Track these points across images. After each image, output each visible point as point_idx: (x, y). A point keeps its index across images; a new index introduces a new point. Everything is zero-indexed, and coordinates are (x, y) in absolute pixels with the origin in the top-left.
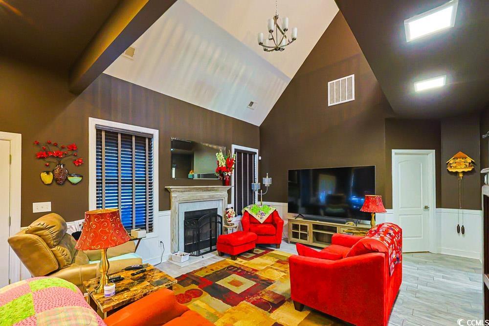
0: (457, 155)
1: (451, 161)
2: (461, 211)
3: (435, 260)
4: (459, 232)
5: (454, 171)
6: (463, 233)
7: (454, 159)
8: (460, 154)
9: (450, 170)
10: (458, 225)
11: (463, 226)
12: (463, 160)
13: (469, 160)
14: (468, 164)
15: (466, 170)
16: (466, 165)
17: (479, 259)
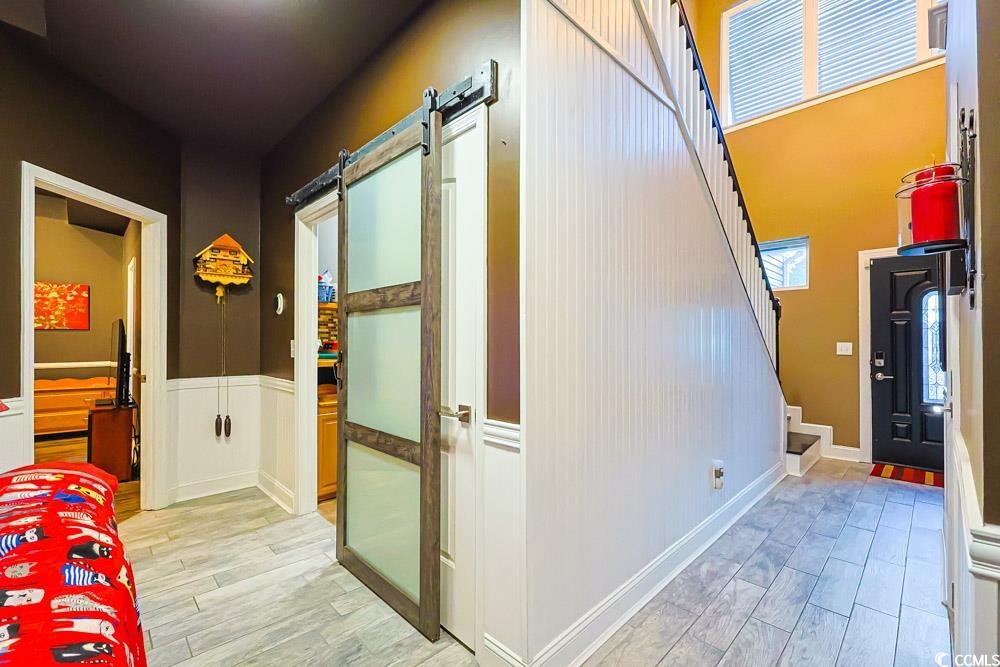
0: (219, 242)
1: (206, 254)
2: (223, 380)
3: (172, 529)
4: (218, 433)
5: (213, 279)
6: (228, 434)
7: (212, 249)
8: (227, 240)
9: (204, 278)
10: (219, 416)
11: (228, 417)
12: (231, 258)
13: (244, 258)
14: (240, 267)
15: (238, 281)
16: (237, 269)
17: (255, 485)
